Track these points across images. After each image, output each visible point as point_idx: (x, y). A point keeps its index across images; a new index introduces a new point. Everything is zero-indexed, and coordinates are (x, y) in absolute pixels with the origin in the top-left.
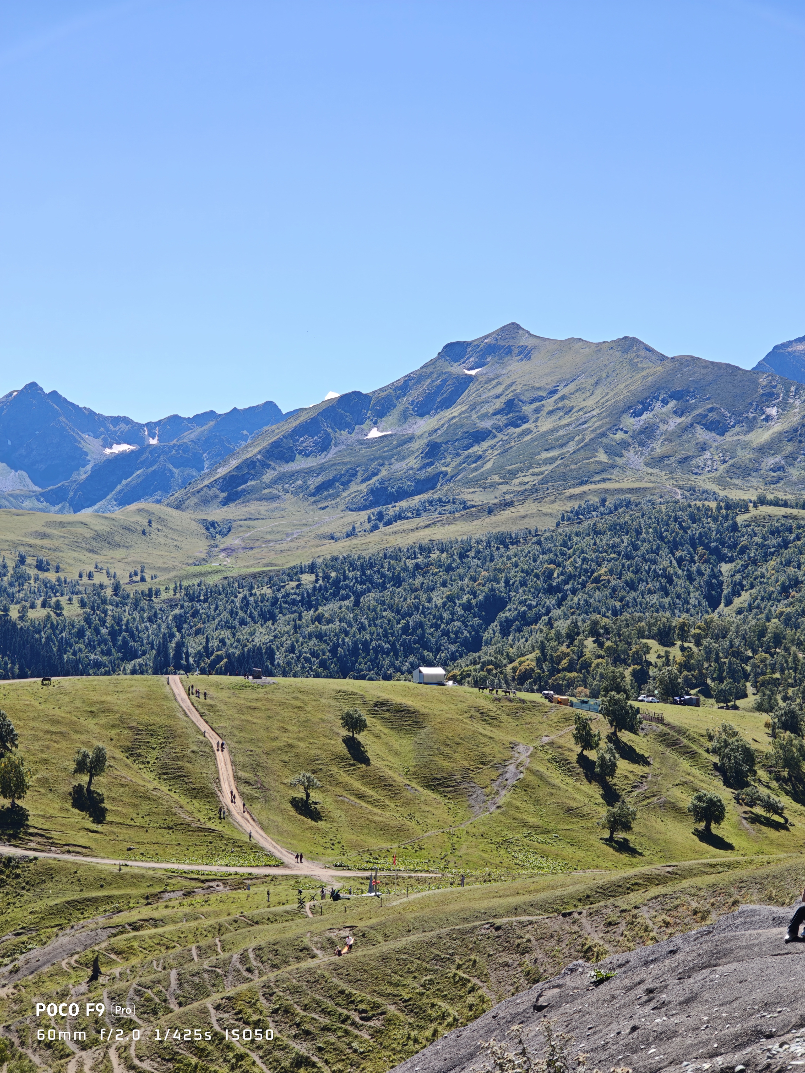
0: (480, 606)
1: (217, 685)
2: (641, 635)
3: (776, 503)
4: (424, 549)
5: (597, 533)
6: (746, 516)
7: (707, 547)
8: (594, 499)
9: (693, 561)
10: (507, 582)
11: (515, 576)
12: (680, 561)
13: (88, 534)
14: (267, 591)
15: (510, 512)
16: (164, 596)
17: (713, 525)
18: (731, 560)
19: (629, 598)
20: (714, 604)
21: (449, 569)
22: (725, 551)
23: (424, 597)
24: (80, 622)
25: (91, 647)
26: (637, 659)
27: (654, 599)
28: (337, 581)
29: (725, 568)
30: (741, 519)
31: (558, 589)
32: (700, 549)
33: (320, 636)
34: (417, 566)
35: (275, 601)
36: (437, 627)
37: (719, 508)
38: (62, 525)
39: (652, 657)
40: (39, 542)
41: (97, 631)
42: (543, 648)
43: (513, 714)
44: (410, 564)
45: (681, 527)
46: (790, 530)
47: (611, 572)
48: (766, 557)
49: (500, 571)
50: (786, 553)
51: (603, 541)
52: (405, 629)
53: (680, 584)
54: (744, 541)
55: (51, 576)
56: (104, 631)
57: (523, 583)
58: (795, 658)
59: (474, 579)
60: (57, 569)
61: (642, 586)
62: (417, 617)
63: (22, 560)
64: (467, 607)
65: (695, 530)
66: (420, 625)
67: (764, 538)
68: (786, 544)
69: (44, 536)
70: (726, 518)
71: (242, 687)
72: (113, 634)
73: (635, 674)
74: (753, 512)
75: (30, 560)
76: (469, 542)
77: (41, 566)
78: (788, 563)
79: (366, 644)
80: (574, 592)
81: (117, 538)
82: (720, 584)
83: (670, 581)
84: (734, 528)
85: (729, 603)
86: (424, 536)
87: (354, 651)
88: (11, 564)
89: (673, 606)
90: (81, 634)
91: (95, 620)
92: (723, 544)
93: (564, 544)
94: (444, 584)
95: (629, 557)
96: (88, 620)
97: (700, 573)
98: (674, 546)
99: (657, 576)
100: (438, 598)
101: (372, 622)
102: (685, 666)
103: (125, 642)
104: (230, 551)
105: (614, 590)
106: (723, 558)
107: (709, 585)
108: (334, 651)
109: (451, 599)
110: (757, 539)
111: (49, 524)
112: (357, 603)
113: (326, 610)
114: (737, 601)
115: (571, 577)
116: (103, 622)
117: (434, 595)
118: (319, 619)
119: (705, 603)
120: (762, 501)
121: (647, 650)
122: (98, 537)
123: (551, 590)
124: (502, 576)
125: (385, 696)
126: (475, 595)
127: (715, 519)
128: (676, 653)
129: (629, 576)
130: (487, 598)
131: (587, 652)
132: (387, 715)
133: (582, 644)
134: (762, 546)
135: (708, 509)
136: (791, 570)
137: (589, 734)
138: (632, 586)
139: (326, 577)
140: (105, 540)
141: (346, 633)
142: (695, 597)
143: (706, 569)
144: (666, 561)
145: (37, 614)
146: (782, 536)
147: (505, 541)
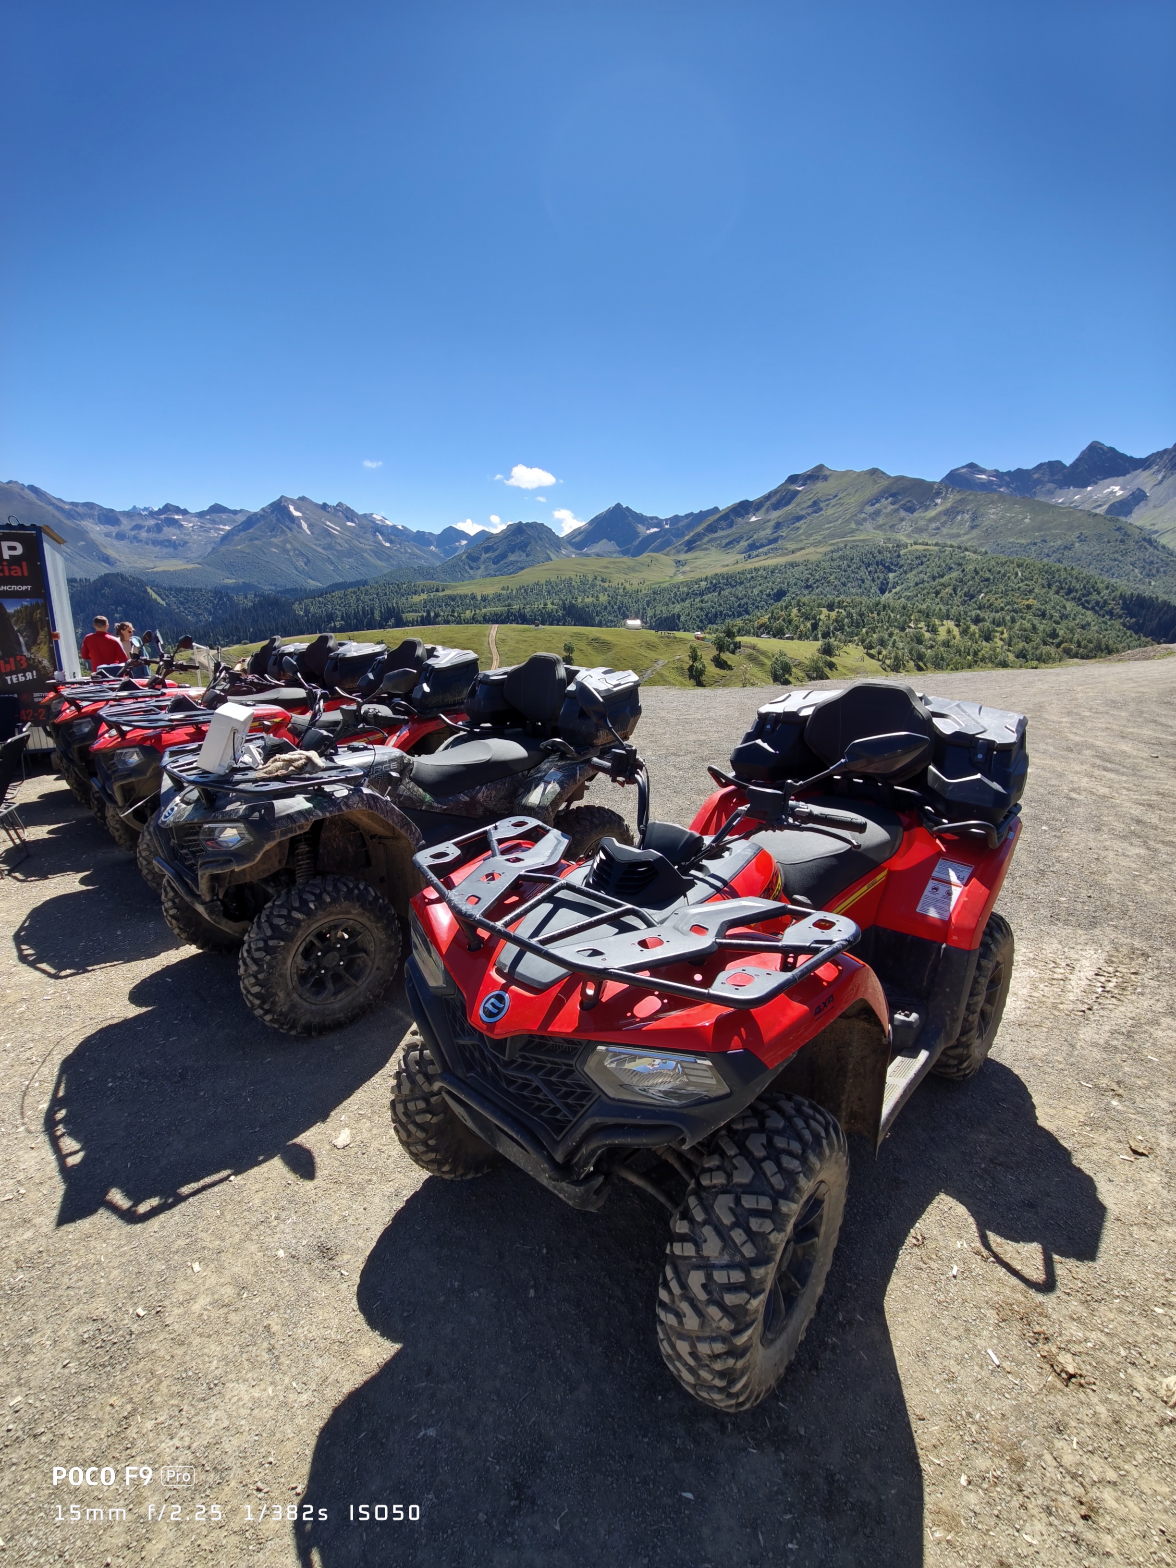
0: (775, 595)
1: (514, 630)
3: (923, 544)
4: (757, 570)
5: (832, 560)
6: (906, 550)
7: (884, 565)
8: (842, 545)
9: (876, 572)
10: (788, 584)
11: (792, 581)
12: (870, 572)
13: (625, 566)
14: (685, 589)
15: (803, 552)
16: (644, 592)
17: (889, 555)
18: (895, 571)
19: (842, 590)
20: (883, 592)
21: (766, 578)
22: (892, 567)
23: (749, 592)
24: (605, 603)
25: (610, 613)
27: (853, 590)
28: (716, 584)
29: (891, 575)
30: (902, 552)
31: (811, 586)
32: (880, 567)
33: (701, 609)
34: (752, 577)
35: (688, 594)
36: (753, 604)
37: (893, 547)
38: (614, 563)
40: (604, 570)
41: (613, 607)
44: (749, 576)
45: (873, 557)
46: (925, 557)
47: (836, 578)
48: (911, 569)
49: (786, 578)
50: (921, 568)
51: (835, 564)
52: (739, 606)
53: (868, 583)
54: (902, 562)
55: (606, 585)
56: (615, 607)
57: (796, 584)
59: (773, 583)
60: (610, 582)
61: (849, 585)
62: (745, 600)
63: (596, 579)
64: (769, 595)
65: (879, 557)
66: (747, 604)
67: (912, 560)
68: (922, 564)
69: (606, 568)
70: (895, 552)
72: (619, 608)
74: (910, 548)
75: (599, 578)
76: (776, 566)
77: (603, 581)
78: (921, 572)
79: (721, 612)
80: (817, 587)
81: (637, 568)
82: (888, 583)
83: (863, 581)
84: (899, 556)
85: (890, 591)
86: (757, 565)
87: (716, 616)
88: (590, 580)
89: (862, 594)
90: (606, 608)
91: (612, 603)
92: (892, 564)
93: (817, 566)
94: (760, 585)
95: (845, 571)
96: (609, 603)
97: (879, 578)
98: (869, 565)
99: (857, 579)
100: (756, 591)
101: (725, 603)
103: (624, 612)
104: (684, 573)
105: (835, 586)
106: (891, 571)
107: (882, 583)
108: (707, 615)
109: (761, 592)
110: (909, 561)
111: (609, 563)
112: (719, 594)
113: (705, 598)
114: (894, 591)
115: (817, 581)
116: (616, 603)
117: (754, 590)
118: (702, 601)
119: (878, 592)
120: (916, 544)
122: (629, 568)
123: (807, 587)
124: (786, 581)
126: (772, 589)
127: (890, 552)
129: (844, 580)
130: (778, 591)
134: (910, 564)
135: (888, 548)
136: (922, 575)
138: (844, 584)
139: (711, 583)
140: (632, 569)
141: (713, 607)
142: (874, 589)
143: (882, 576)
144: (863, 573)
145: (589, 600)
146: (921, 559)
147: (793, 565)
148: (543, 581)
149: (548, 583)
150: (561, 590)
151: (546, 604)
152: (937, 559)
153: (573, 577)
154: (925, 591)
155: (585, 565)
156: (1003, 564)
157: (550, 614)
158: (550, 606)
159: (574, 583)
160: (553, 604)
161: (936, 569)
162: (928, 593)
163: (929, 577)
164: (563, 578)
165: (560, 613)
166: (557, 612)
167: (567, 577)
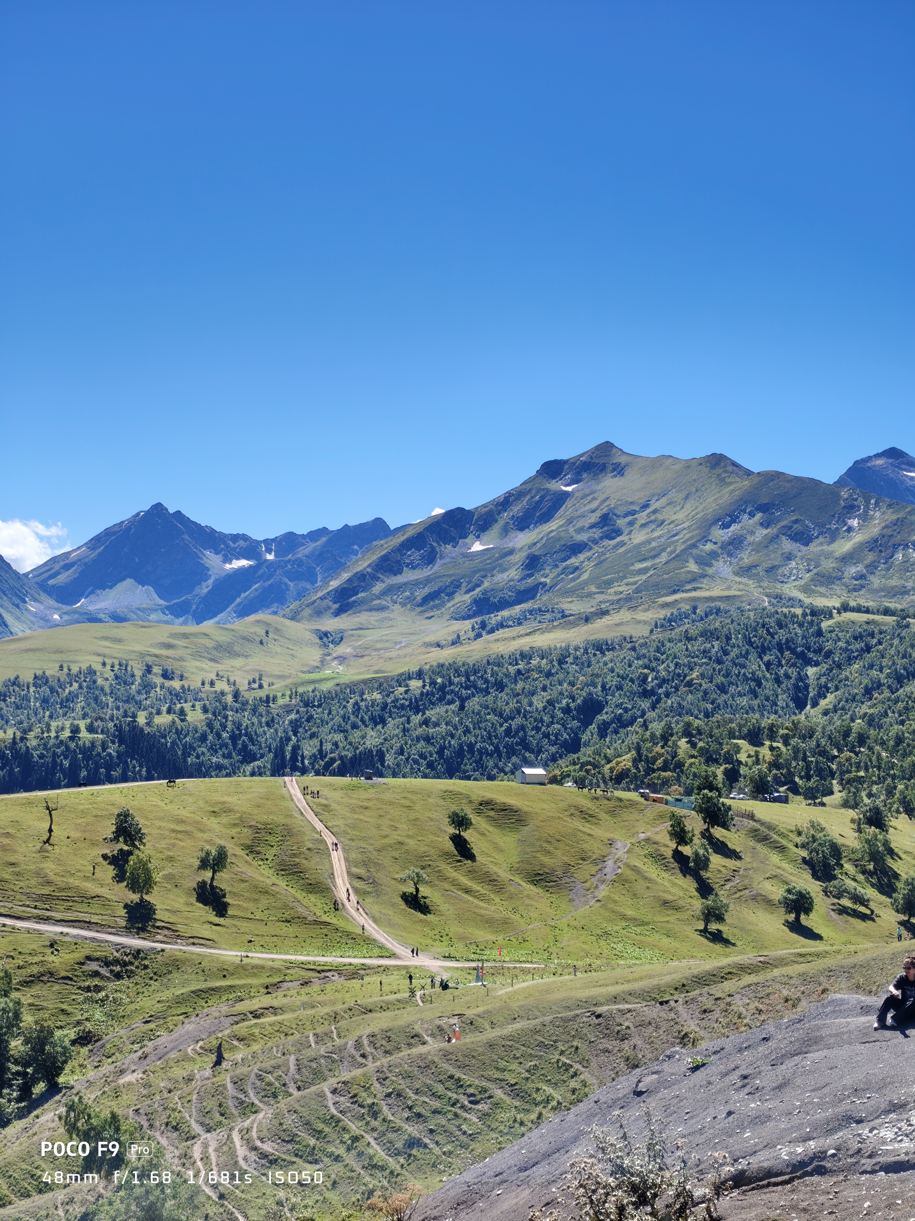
0: (579, 709)
1: (330, 785)
2: (732, 736)
3: (858, 609)
4: (525, 656)
5: (689, 639)
6: (830, 622)
7: (793, 651)
8: (686, 607)
9: (780, 665)
10: (604, 687)
11: (612, 681)
12: (768, 665)
13: (209, 644)
14: (377, 696)
15: (606, 620)
16: (280, 702)
17: (799, 631)
18: (817, 664)
19: (720, 701)
20: (801, 705)
21: (549, 674)
22: (811, 655)
23: (525, 701)
24: (202, 727)
25: (213, 750)
26: (728, 758)
27: (744, 701)
28: (442, 688)
29: (811, 671)
30: (825, 625)
31: (652, 693)
32: (787, 653)
33: (428, 739)
34: (519, 672)
35: (385, 706)
36: (538, 729)
37: (804, 615)
38: (185, 636)
39: (742, 757)
40: (164, 652)
41: (219, 736)
42: (638, 749)
43: (612, 813)
44: (512, 669)
45: (769, 633)
46: (872, 635)
47: (702, 676)
48: (850, 660)
49: (597, 676)
50: (869, 657)
51: (696, 646)
52: (508, 732)
53: (769, 686)
54: (828, 646)
55: (176, 684)
56: (225, 735)
57: (619, 688)
58: (879, 757)
59: (572, 684)
60: (182, 677)
61: (732, 689)
62: (519, 720)
63: (149, 669)
64: (567, 710)
65: (782, 635)
66: (522, 728)
67: (847, 642)
68: (868, 649)
69: (169, 646)
70: (811, 623)
71: (354, 788)
72: (234, 738)
73: (726, 773)
74: (837, 618)
75: (156, 670)
76: (567, 649)
77: (166, 675)
78: (871, 667)
79: (471, 746)
80: (667, 695)
81: (237, 648)
82: (807, 687)
83: (759, 684)
84: (819, 633)
85: (815, 704)
86: (525, 643)
87: (460, 753)
88: (138, 673)
89: (761, 708)
90: (203, 738)
91: (217, 725)
92: (808, 648)
93: (658, 650)
94: (544, 689)
95: (719, 662)
96: (210, 725)
97: (787, 676)
98: (763, 650)
99: (746, 679)
100: (539, 702)
101: (477, 725)
102: (775, 765)
103: (245, 746)
104: (342, 659)
105: (706, 693)
106: (808, 662)
107: (796, 687)
108: (440, 753)
109: (550, 703)
110: (841, 644)
111: (173, 636)
112: (462, 708)
113: (432, 713)
114: (823, 703)
115: (664, 681)
116: (224, 727)
117: (535, 699)
118: (426, 722)
119: (792, 705)
120: (845, 608)
121: (738, 749)
122: (219, 647)
123: (646, 694)
124: (599, 681)
125: (489, 795)
126: (573, 699)
127: (801, 625)
128: (765, 752)
129: (719, 679)
130: (585, 701)
131: (680, 752)
132: (492, 813)
133: (675, 745)
134: (846, 650)
135: (794, 616)
136: (874, 673)
137: (683, 830)
138: (722, 689)
139: (433, 683)
140: (225, 650)
141: (452, 736)
142: (783, 699)
143: (793, 672)
144: (755, 665)
145: (163, 720)
146: (865, 641)
147: (602, 647)
148: (27, 677)
149: (40, 680)
150: (72, 698)
151: (75, 730)
152: (896, 642)
153: (98, 667)
154: (900, 705)
155: (119, 641)
157: (88, 751)
158: (84, 734)
159: (100, 681)
160: (91, 729)
161: (900, 662)
162: (907, 709)
163: (888, 676)
164: (75, 670)
165: (112, 749)
166: (104, 747)
167: (84, 666)
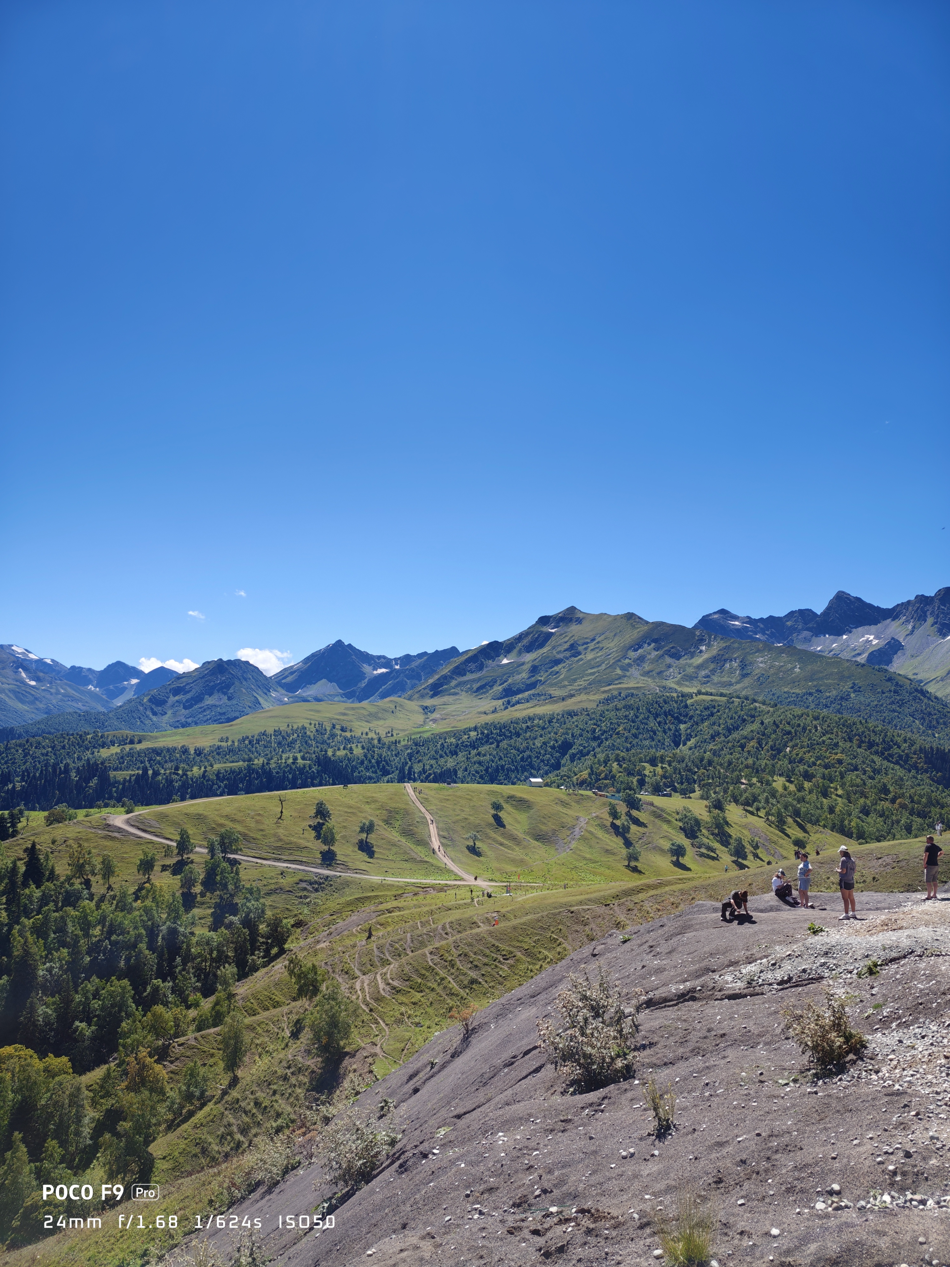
0: (559, 747)
1: (428, 788)
2: (641, 761)
3: (707, 694)
4: (531, 719)
5: (617, 710)
6: (692, 701)
7: (673, 716)
8: (615, 693)
9: (666, 723)
10: (572, 735)
11: (577, 732)
12: (659, 723)
13: (366, 713)
14: (453, 740)
15: (573, 700)
16: (403, 743)
17: (675, 705)
18: (685, 723)
19: (634, 743)
20: (677, 745)
21: (543, 728)
22: (682, 718)
23: (531, 743)
24: (362, 757)
25: (367, 769)
26: (639, 773)
27: (647, 743)
28: (488, 735)
29: (682, 726)
30: (689, 702)
31: (598, 738)
32: (669, 717)
33: (480, 763)
34: (528, 727)
35: (457, 746)
36: (538, 757)
37: (678, 697)
38: (353, 709)
39: (647, 772)
40: (342, 717)
41: (370, 762)
42: (591, 768)
43: (578, 802)
44: (524, 726)
45: (659, 706)
46: (714, 707)
47: (625, 729)
48: (703, 721)
49: (569, 729)
50: (712, 719)
51: (621, 714)
52: (522, 759)
53: (660, 734)
54: (691, 713)
55: (348, 734)
56: (373, 761)
57: (581, 735)
58: (719, 772)
59: (556, 733)
60: (351, 731)
61: (640, 736)
62: (528, 753)
63: (334, 727)
64: (553, 747)
65: (666, 707)
66: (530, 757)
67: (701, 711)
68: (712, 714)
69: (345, 714)
70: (682, 701)
71: (441, 789)
72: (378, 763)
73: (638, 781)
74: (695, 698)
75: (338, 727)
76: (553, 715)
77: (343, 729)
78: (714, 724)
79: (503, 766)
80: (606, 739)
81: (380, 715)
82: (680, 735)
83: (655, 734)
84: (686, 706)
85: (685, 744)
86: (531, 712)
87: (497, 770)
88: (328, 729)
89: (656, 746)
90: (362, 763)
91: (369, 756)
92: (681, 715)
93: (601, 715)
94: (541, 736)
95: (633, 722)
96: (365, 756)
97: (670, 729)
98: (656, 716)
99: (648, 731)
100: (538, 743)
101: (506, 755)
102: (664, 777)
103: (384, 767)
104: (435, 721)
105: (627, 738)
106: (681, 722)
107: (674, 735)
108: (487, 770)
109: (545, 743)
110: (697, 712)
111: (346, 709)
112: (498, 746)
113: (482, 749)
114: (689, 743)
115: (605, 732)
116: (373, 757)
117: (536, 741)
118: (479, 754)
119: (672, 744)
120: (699, 693)
121: (644, 768)
122: (370, 714)
123: (595, 739)
124: (570, 732)
125: (513, 793)
126: (557, 741)
127: (676, 702)
128: (659, 770)
129: (634, 731)
130: (563, 742)
131: (614, 770)
132: (514, 803)
133: (611, 766)
134: (700, 715)
135: (673, 697)
136: (716, 727)
137: (616, 812)
138: (635, 736)
139: (482, 733)
140: (374, 716)
141: (493, 761)
142: (667, 741)
143: (673, 727)
144: (652, 724)
145: (341, 753)
146: (710, 710)
147: (571, 714)
148: (270, 731)
149: (277, 732)
150: (294, 741)
151: (295, 759)
152: (727, 711)
153: (307, 725)
154: (730, 745)
155: (318, 711)
156: (800, 717)
157: (302, 770)
158: (300, 761)
159: (308, 733)
160: (303, 758)
161: (730, 722)
162: (733, 746)
163: (723, 729)
164: (295, 727)
165: (315, 769)
166: (310, 768)
167: (300, 725)
